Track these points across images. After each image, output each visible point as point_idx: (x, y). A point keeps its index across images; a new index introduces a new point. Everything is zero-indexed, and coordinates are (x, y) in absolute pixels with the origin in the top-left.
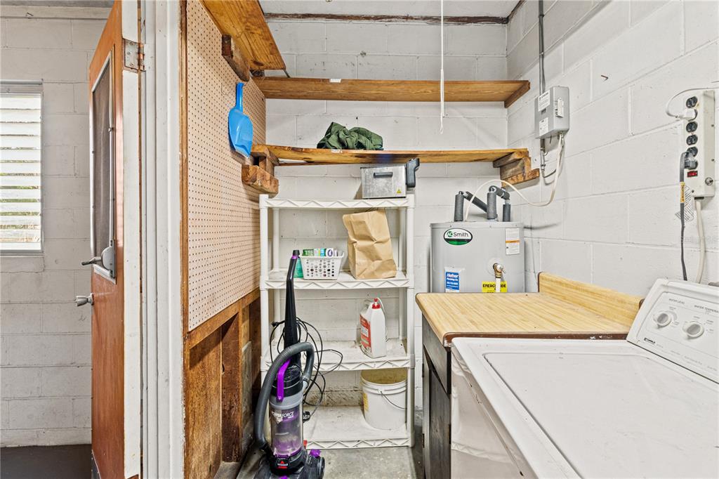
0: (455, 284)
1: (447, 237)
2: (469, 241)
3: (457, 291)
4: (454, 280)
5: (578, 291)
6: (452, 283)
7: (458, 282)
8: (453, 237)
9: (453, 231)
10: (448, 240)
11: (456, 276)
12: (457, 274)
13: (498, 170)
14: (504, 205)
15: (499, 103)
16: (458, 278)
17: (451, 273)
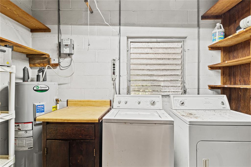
0: (42, 110)
1: (35, 89)
2: (47, 90)
3: (43, 113)
4: (41, 108)
5: (89, 102)
6: (40, 110)
7: (44, 109)
8: (40, 89)
9: (39, 86)
10: (35, 90)
11: (43, 106)
12: (43, 105)
13: (28, 59)
14: (37, 75)
15: (29, 29)
16: (44, 107)
17: (40, 105)
